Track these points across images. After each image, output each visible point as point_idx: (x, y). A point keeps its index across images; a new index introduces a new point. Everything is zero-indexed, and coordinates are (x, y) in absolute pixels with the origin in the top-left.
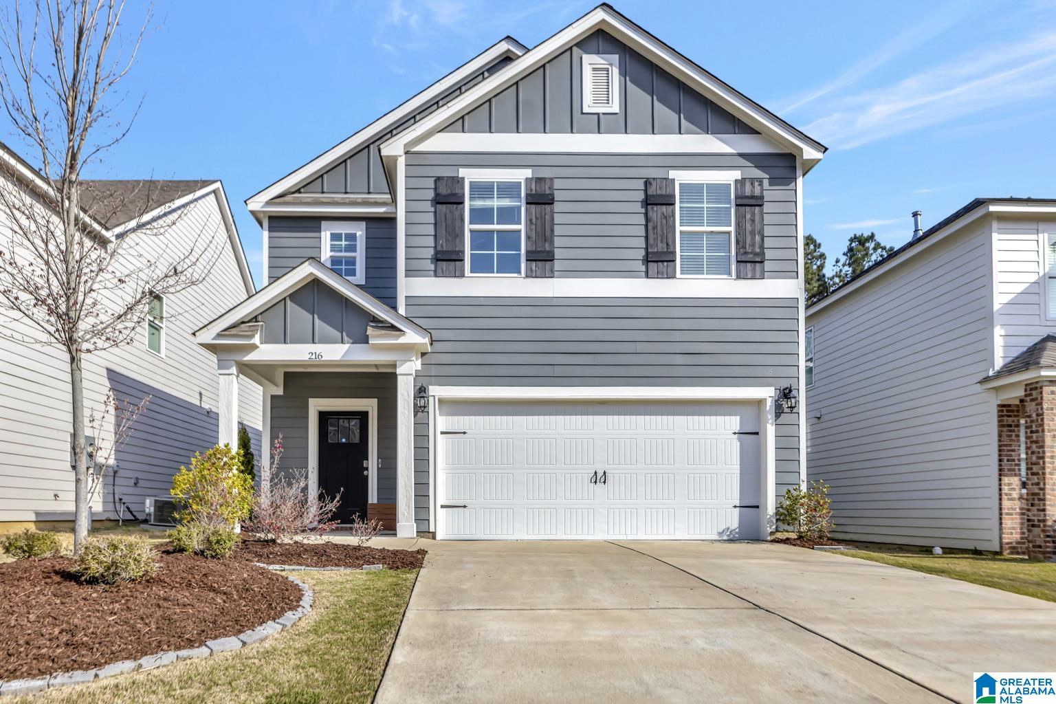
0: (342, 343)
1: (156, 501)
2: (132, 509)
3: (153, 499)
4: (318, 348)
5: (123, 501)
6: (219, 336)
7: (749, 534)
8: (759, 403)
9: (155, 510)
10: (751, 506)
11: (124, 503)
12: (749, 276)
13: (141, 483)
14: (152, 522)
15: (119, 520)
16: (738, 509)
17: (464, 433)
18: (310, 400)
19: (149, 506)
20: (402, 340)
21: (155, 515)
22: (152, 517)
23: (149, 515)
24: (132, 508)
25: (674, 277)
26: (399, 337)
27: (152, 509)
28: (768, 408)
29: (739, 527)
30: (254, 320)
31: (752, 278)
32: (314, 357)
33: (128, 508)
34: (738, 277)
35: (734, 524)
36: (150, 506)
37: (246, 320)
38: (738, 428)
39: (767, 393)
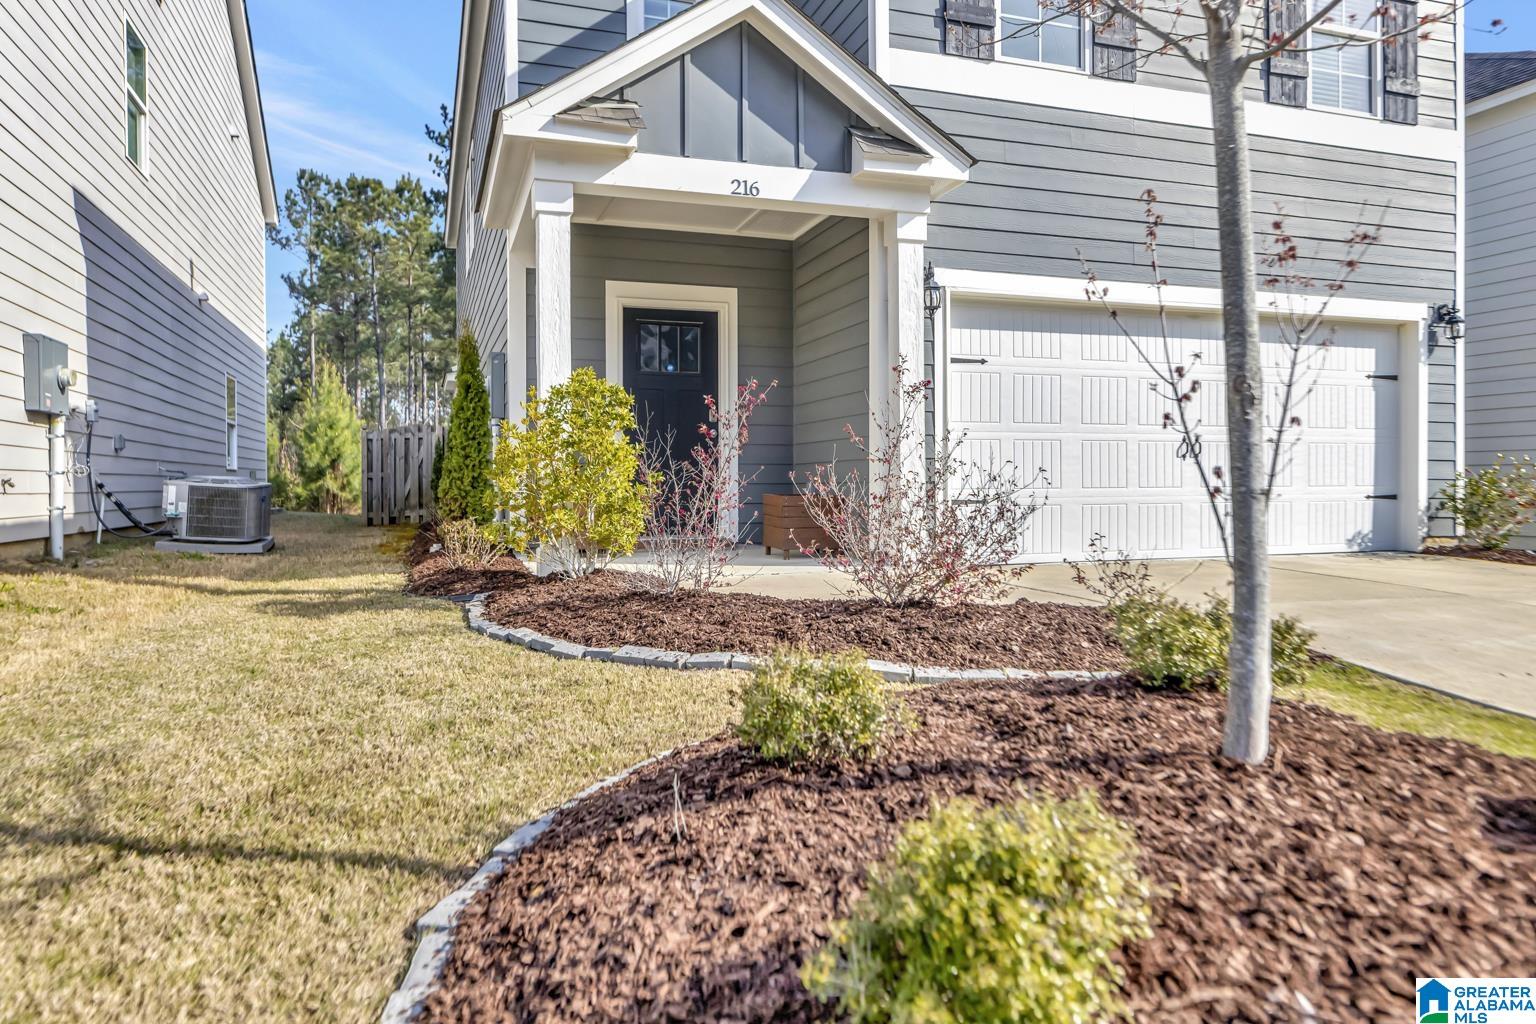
0: (797, 165)
1: (192, 489)
2: (127, 506)
3: (185, 485)
4: (749, 172)
5: (107, 489)
6: (557, 121)
7: (1386, 543)
8: (1398, 328)
9: (190, 510)
10: (1388, 497)
11: (109, 495)
12: (1400, 119)
13: (129, 450)
14: (183, 535)
15: (94, 533)
16: (1371, 501)
17: (983, 362)
18: (609, 283)
19: (175, 498)
20: (924, 170)
21: (190, 520)
22: (184, 525)
23: (175, 519)
24: (128, 502)
25: (1302, 107)
26: (919, 163)
27: (183, 508)
28: (1421, 338)
29: (1373, 531)
30: (617, 97)
31: (1404, 123)
32: (741, 190)
33: (119, 505)
34: (1386, 119)
35: (1367, 527)
36: (178, 499)
37: (601, 95)
38: (1373, 368)
39: (1417, 312)
